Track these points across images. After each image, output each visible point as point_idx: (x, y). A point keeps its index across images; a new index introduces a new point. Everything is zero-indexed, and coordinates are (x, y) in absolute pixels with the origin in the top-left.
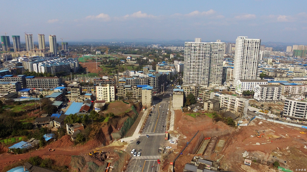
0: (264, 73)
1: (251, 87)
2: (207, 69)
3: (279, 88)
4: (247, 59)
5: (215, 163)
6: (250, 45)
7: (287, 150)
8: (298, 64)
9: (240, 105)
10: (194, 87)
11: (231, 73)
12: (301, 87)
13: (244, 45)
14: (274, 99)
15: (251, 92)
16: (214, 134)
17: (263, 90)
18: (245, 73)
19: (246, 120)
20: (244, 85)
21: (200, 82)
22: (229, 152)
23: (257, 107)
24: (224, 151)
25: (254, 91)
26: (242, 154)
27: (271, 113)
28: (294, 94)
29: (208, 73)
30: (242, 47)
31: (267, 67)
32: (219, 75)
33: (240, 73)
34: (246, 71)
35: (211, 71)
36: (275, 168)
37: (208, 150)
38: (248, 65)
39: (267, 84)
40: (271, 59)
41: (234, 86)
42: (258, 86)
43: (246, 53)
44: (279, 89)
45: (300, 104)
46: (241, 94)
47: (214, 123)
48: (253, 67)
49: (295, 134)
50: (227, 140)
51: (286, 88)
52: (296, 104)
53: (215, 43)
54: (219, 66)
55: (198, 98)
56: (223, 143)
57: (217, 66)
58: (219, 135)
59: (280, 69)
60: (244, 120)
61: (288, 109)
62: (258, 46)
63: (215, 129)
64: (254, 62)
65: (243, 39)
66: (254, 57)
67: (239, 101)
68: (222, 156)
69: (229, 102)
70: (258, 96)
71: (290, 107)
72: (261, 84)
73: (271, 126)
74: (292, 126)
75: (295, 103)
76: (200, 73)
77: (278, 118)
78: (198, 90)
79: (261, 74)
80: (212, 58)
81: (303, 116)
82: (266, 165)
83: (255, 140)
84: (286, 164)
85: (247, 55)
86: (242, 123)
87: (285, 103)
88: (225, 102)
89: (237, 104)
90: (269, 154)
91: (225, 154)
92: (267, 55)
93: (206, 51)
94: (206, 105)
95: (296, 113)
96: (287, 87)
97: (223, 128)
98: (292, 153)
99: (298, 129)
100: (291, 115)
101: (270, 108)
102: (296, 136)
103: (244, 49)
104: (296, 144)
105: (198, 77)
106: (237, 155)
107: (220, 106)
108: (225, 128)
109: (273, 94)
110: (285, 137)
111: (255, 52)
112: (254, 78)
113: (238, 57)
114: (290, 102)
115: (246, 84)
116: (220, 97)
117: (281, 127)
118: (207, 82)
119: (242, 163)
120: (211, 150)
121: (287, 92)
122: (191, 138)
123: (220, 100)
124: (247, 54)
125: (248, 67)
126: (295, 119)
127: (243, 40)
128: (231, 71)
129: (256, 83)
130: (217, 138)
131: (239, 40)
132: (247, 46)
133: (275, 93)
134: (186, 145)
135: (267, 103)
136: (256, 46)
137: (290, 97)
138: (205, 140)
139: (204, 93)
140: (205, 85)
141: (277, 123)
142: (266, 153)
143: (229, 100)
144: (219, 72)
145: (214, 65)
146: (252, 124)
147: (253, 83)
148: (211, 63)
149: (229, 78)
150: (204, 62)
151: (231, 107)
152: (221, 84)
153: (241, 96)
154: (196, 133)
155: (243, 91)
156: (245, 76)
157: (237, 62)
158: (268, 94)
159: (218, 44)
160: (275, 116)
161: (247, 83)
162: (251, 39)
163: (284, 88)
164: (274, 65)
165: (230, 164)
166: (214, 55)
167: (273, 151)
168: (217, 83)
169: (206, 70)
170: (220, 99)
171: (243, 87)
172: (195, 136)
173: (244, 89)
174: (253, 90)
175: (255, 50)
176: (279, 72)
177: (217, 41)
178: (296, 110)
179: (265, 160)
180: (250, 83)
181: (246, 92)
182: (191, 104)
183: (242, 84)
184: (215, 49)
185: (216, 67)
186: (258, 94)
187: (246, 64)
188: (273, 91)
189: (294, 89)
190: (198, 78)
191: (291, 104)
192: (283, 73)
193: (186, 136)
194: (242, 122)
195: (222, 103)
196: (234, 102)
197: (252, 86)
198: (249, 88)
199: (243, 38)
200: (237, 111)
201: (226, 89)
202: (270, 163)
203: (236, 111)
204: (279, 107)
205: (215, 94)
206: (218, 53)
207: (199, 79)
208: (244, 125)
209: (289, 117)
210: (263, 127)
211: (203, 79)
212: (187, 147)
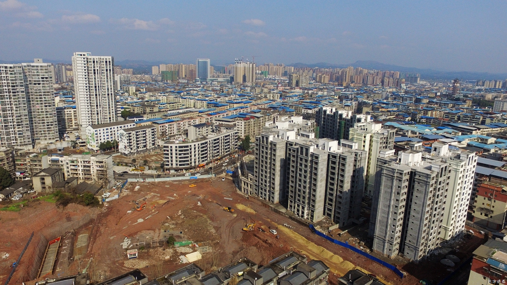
0: (128, 110)
1: (111, 135)
2: (25, 115)
3: (152, 129)
4: (96, 90)
5: (80, 277)
6: (97, 67)
7: (180, 215)
8: (170, 92)
9: (100, 167)
10: (3, 153)
11: (73, 116)
12: (179, 124)
13: (88, 67)
14: (148, 147)
15: (113, 143)
16: (66, 228)
17: (131, 136)
18: (98, 114)
19: (114, 189)
20: (100, 134)
21: (15, 141)
22: (99, 249)
23: (127, 165)
24: (91, 250)
25: (118, 141)
26: (121, 244)
27: (149, 169)
28: (172, 134)
29: (28, 123)
30: (85, 70)
31: (129, 100)
32: (51, 122)
33: (89, 114)
34: (99, 109)
35: (35, 117)
36: (171, 246)
37: (61, 260)
38: (99, 100)
39: (134, 126)
40: (134, 87)
41: (83, 137)
42: (122, 131)
43: (93, 79)
44: (153, 131)
45: (182, 147)
46: (98, 148)
47: (60, 210)
48: (109, 102)
49: (184, 191)
50: (92, 231)
51: (162, 128)
52: (178, 149)
53: (32, 64)
54: (48, 107)
55: (17, 173)
56: (85, 240)
57: (44, 108)
58: (75, 228)
59: (148, 101)
60: (111, 190)
61: (170, 158)
62: (110, 67)
63: (65, 220)
64: (108, 94)
65: (84, 57)
66: (108, 86)
67: (97, 162)
68: (90, 261)
69: (80, 166)
70: (125, 147)
71: (171, 154)
72: (126, 128)
73: (152, 188)
74: (179, 181)
75: (176, 147)
76: (10, 124)
77: (160, 173)
78: (13, 157)
79: (122, 112)
80: (32, 92)
81: (189, 163)
82: (158, 248)
83: (135, 216)
84: (182, 235)
85: (95, 84)
86: (109, 196)
87: (164, 150)
88: (73, 167)
89: (94, 166)
90: (159, 230)
91: (94, 254)
92: (127, 81)
93: (16, 80)
94: (36, 182)
95: (180, 161)
96: (162, 126)
97: (79, 213)
98: (186, 218)
99: (187, 183)
100: (174, 166)
101: (146, 162)
102: (186, 193)
103: (88, 73)
104: (189, 203)
105: (7, 132)
106: (114, 249)
107: (64, 178)
108: (82, 213)
109: (145, 140)
110: (173, 199)
111: (107, 78)
112: (113, 120)
113: (80, 88)
114: (169, 147)
115: (102, 132)
116: (62, 162)
117: (166, 186)
118: (31, 140)
119: (124, 259)
120: (66, 259)
121: (163, 134)
122: (19, 252)
123: (62, 168)
124: (95, 82)
125: (100, 103)
126: (180, 170)
127: (84, 59)
128: (72, 112)
129: (118, 128)
130: (72, 233)
131: (77, 59)
132: (93, 69)
133: (147, 137)
134: (13, 270)
135: (140, 155)
136: (107, 67)
137: (169, 139)
138: (51, 246)
139: (28, 160)
140: (27, 145)
141: (159, 182)
142: (154, 230)
143: (80, 164)
144: (51, 117)
145: (37, 107)
146: (125, 192)
147: (113, 128)
148: (31, 102)
149: (72, 126)
150: (14, 102)
151: (85, 174)
152: (58, 139)
153: (98, 153)
154: (29, 239)
155: (99, 144)
156: (98, 119)
157: (81, 96)
158: (138, 141)
159: (37, 66)
160: (154, 172)
161: (104, 130)
162: (97, 57)
163: (158, 128)
164: (139, 95)
165: (106, 268)
166: (33, 88)
167: (163, 224)
168: (50, 139)
169: (23, 117)
170: (62, 165)
171: (99, 137)
172: (28, 245)
173: (100, 140)
174: (115, 139)
175: (107, 74)
176: (148, 106)
177: (35, 61)
178: (180, 156)
179: (156, 241)
180: (109, 129)
181: (105, 145)
182: (4, 187)
183: (96, 133)
184: (34, 75)
185: (42, 109)
186: (124, 144)
187: (96, 98)
188: (144, 135)
189: (171, 128)
190: (8, 134)
191: (171, 150)
192: (154, 106)
193: (8, 252)
194: (109, 194)
195: (68, 172)
196: (88, 165)
197: (113, 133)
198: (108, 137)
199: (84, 55)
200: (97, 179)
201: (70, 145)
202: (163, 242)
203: (94, 179)
204: (158, 157)
205: (50, 158)
206: (41, 82)
207: (11, 136)
208: (114, 198)
209: (172, 169)
210: (142, 192)
211: (20, 134)
212: (15, 273)
